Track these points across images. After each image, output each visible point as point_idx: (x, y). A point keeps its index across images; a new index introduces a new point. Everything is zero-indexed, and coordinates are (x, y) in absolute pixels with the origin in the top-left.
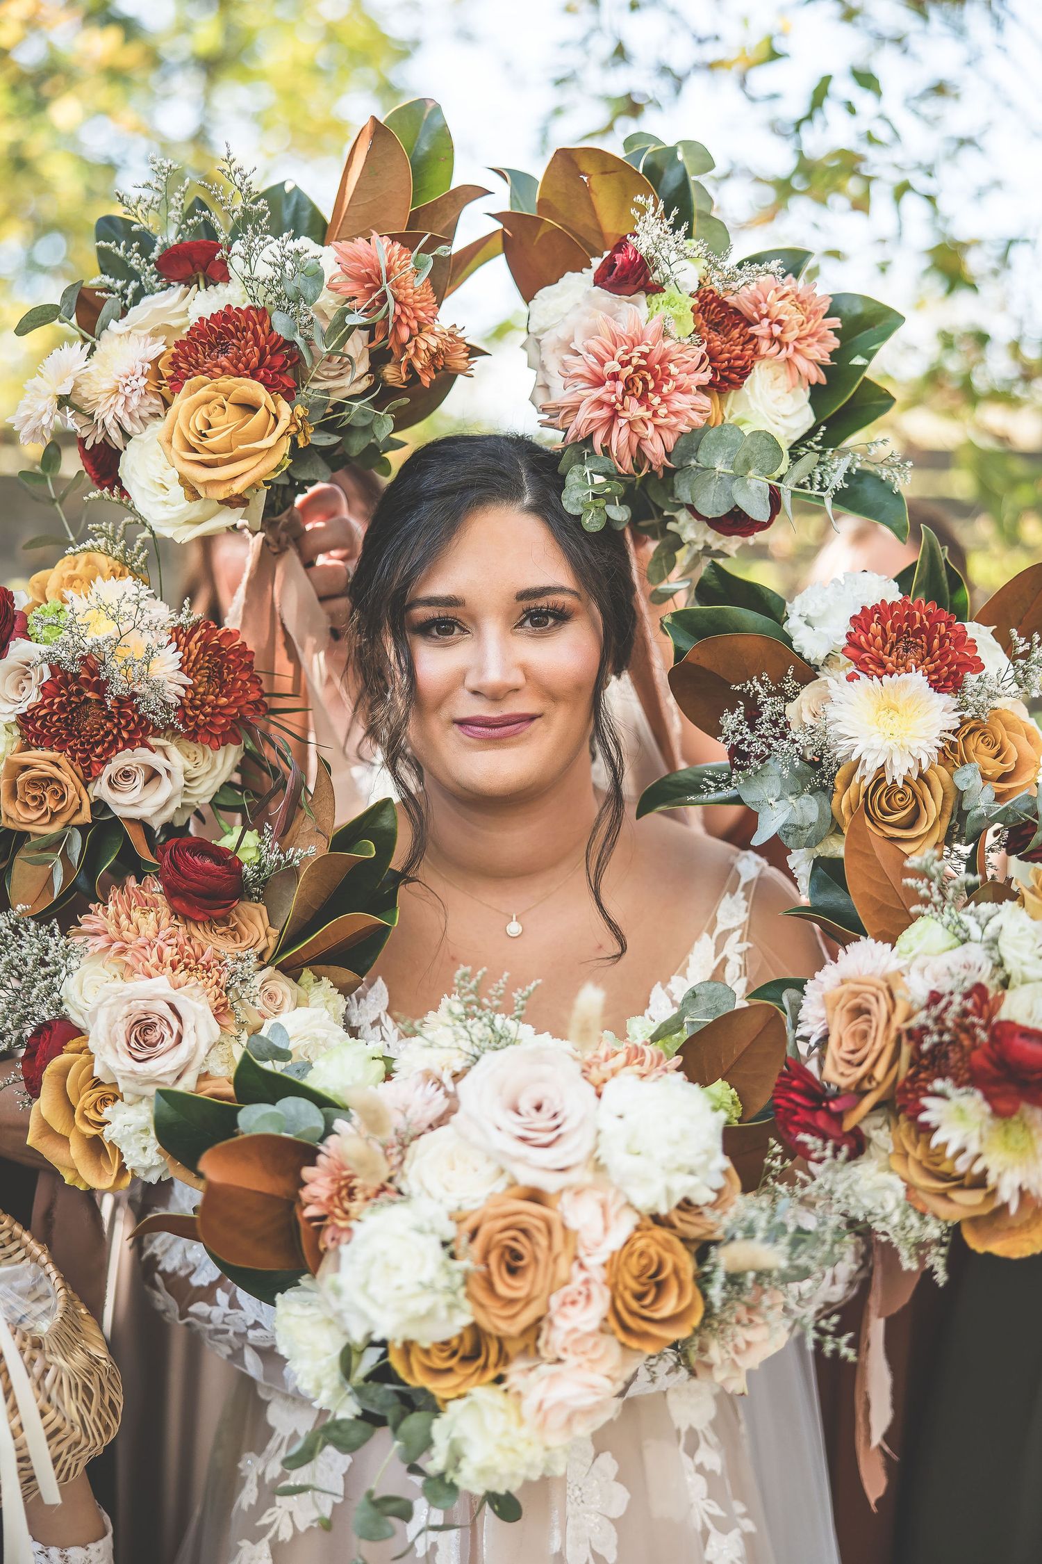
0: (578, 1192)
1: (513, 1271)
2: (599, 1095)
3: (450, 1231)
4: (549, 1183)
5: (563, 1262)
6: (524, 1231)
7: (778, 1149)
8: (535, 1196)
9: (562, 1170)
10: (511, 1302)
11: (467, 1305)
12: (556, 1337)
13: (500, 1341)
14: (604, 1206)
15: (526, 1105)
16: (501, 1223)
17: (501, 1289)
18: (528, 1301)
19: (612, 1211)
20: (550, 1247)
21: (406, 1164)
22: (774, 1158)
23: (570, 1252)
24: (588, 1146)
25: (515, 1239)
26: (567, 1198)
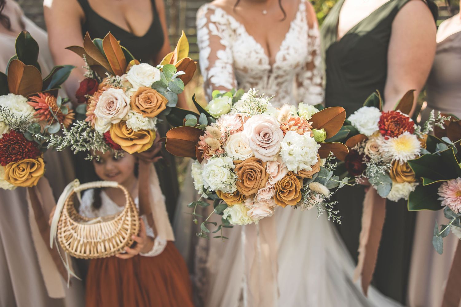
0: (272, 162)
1: (249, 179)
2: (285, 133)
3: (234, 167)
4: (264, 159)
5: (263, 181)
6: (254, 171)
7: (332, 154)
8: (259, 161)
9: (270, 156)
10: (246, 187)
11: (236, 187)
12: (260, 197)
13: (244, 196)
14: (279, 166)
15: (262, 134)
16: (248, 167)
17: (245, 184)
18: (252, 188)
19: (281, 169)
20: (261, 177)
21: (227, 141)
22: (330, 157)
23: (266, 179)
24: (277, 151)
25: (252, 172)
26: (268, 164)
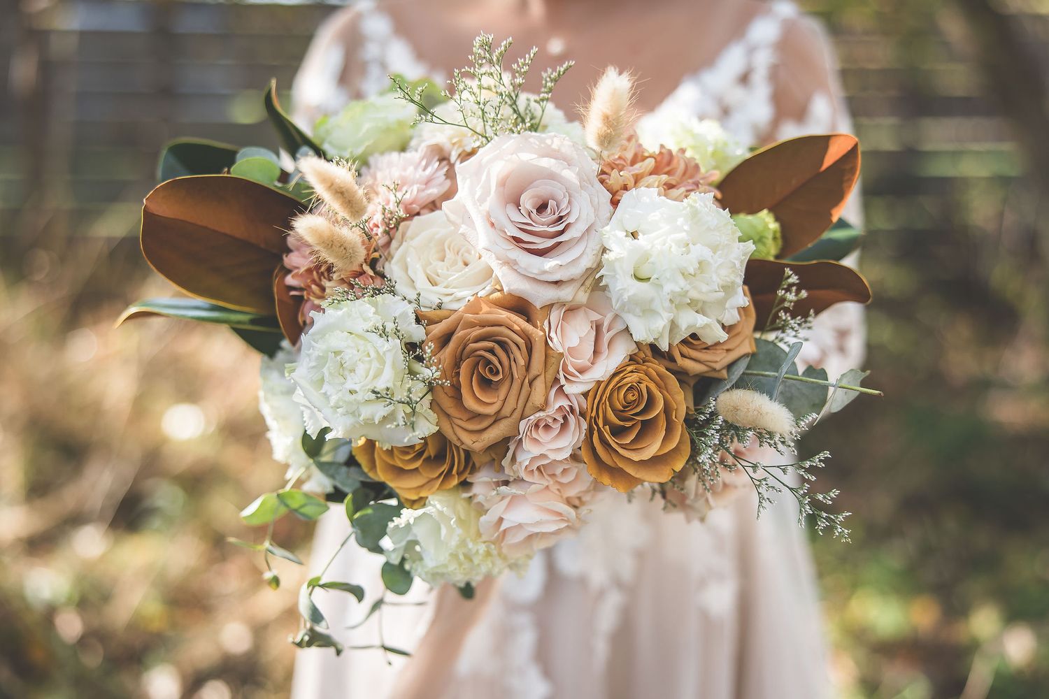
0: (571, 309)
1: (486, 384)
2: (615, 203)
3: (418, 333)
4: (539, 296)
5: (539, 385)
6: (503, 345)
7: (794, 279)
8: (521, 307)
9: (556, 283)
10: (476, 416)
11: (433, 416)
12: (529, 452)
13: (468, 454)
14: (598, 328)
15: (527, 202)
16: (477, 332)
17: (469, 402)
18: (497, 418)
19: (606, 337)
20: (528, 367)
21: (394, 244)
22: (788, 290)
23: (550, 377)
24: (587, 262)
25: (491, 351)
26: (555, 315)
